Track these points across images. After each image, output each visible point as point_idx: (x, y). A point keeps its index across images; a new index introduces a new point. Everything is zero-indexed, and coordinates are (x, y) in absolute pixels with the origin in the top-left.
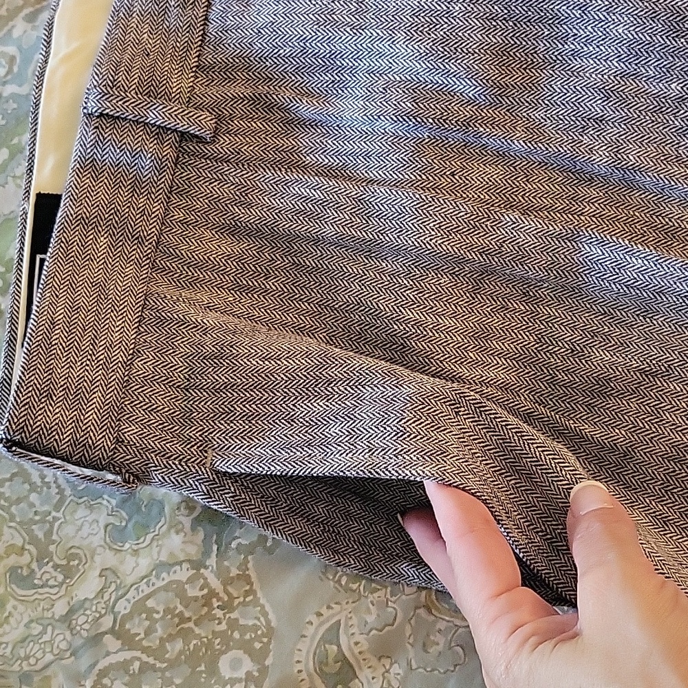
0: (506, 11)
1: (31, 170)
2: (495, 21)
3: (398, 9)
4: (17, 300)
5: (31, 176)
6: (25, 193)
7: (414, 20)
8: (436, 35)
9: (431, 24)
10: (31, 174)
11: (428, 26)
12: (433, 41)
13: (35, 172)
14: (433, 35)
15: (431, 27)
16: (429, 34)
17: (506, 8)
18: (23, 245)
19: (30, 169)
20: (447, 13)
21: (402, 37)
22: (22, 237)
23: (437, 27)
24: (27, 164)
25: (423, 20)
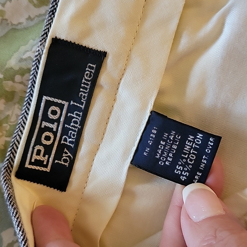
1: (53, 13)
4: (16, 145)
5: (52, 19)
6: (44, 35)
10: (53, 16)
13: (56, 14)
18: (35, 83)
19: (52, 11)
22: (34, 76)
24: (51, 6)
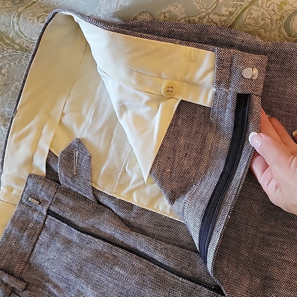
0: (126, 293)
2: (122, 294)
3: (93, 276)
7: (96, 282)
8: (101, 291)
9: (101, 286)
11: (100, 287)
12: (99, 292)
14: (100, 290)
15: (101, 287)
16: (99, 290)
17: (127, 292)
20: (107, 285)
21: (90, 287)
23: (103, 288)
25: (99, 283)
